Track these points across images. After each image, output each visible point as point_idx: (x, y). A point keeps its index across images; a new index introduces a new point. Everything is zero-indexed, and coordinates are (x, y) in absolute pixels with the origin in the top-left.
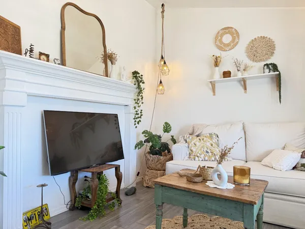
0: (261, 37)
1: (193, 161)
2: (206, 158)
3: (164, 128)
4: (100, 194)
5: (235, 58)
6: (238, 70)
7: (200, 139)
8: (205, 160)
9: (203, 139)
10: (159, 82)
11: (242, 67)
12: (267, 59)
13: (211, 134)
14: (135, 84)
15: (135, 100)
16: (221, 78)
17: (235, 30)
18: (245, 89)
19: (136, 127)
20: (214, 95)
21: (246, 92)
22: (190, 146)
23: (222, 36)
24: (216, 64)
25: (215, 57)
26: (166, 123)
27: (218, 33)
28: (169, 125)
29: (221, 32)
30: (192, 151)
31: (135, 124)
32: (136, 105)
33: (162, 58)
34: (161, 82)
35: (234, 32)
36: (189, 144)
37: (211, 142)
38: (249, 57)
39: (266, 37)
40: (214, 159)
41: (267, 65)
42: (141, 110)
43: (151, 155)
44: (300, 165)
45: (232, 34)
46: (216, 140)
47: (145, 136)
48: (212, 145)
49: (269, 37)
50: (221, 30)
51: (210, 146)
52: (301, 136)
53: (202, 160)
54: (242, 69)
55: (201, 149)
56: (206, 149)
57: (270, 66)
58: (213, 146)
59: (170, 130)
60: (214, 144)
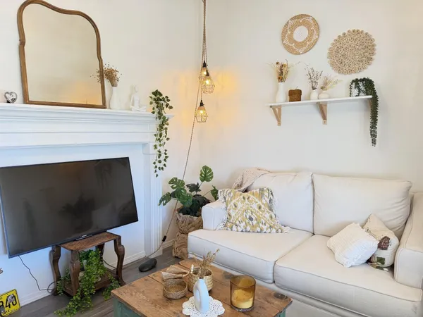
0: (354, 31)
1: (230, 231)
2: (248, 229)
3: (201, 175)
4: (87, 278)
5: (310, 67)
6: (314, 88)
7: (244, 198)
8: (246, 231)
9: (248, 199)
10: (199, 105)
11: (320, 82)
12: (360, 70)
13: (262, 190)
14: (153, 113)
15: (155, 135)
16: (286, 101)
17: (313, 19)
18: (324, 118)
19: (157, 175)
20: (279, 124)
21: (325, 123)
22: (228, 208)
23: (293, 29)
24: (281, 78)
25: (279, 66)
26: (205, 168)
27: (287, 24)
28: (210, 170)
29: (291, 23)
30: (230, 216)
31: (156, 171)
32: (158, 143)
33: (205, 65)
34: (202, 104)
35: (312, 22)
36: (227, 205)
37: (259, 203)
38: (332, 64)
39: (362, 32)
40: (259, 230)
41: (356, 81)
42: (166, 150)
43: (181, 214)
44: (376, 260)
45: (308, 26)
46: (268, 200)
47: (172, 187)
48: (260, 208)
49: (365, 32)
50: (292, 19)
51: (257, 209)
52: (396, 205)
53: (242, 231)
54: (318, 86)
55: (242, 214)
56: (249, 214)
57: (361, 84)
58: (262, 209)
59: (212, 178)
60: (263, 206)
